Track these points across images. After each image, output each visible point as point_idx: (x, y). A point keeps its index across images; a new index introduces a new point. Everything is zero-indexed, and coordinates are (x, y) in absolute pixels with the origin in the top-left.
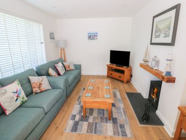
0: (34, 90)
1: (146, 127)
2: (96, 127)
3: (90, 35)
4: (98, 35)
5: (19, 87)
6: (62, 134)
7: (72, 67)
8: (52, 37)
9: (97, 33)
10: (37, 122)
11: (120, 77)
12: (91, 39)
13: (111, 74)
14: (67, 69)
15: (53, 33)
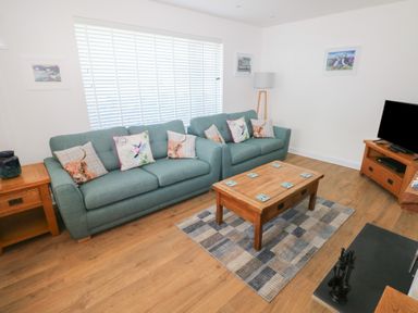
0: (169, 152)
1: (326, 309)
2: (221, 244)
3: (333, 56)
4: (356, 55)
5: (146, 141)
6: (171, 226)
7: (267, 132)
8: (244, 65)
9: (353, 52)
10: (140, 190)
11: (390, 182)
12: (334, 68)
13: (371, 169)
14: (256, 134)
15: (249, 60)
